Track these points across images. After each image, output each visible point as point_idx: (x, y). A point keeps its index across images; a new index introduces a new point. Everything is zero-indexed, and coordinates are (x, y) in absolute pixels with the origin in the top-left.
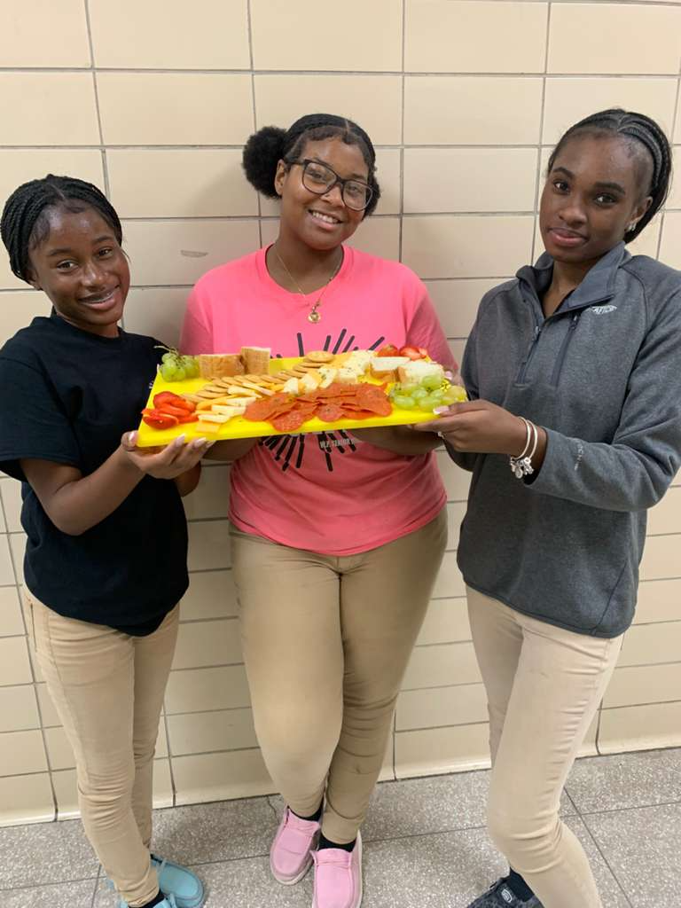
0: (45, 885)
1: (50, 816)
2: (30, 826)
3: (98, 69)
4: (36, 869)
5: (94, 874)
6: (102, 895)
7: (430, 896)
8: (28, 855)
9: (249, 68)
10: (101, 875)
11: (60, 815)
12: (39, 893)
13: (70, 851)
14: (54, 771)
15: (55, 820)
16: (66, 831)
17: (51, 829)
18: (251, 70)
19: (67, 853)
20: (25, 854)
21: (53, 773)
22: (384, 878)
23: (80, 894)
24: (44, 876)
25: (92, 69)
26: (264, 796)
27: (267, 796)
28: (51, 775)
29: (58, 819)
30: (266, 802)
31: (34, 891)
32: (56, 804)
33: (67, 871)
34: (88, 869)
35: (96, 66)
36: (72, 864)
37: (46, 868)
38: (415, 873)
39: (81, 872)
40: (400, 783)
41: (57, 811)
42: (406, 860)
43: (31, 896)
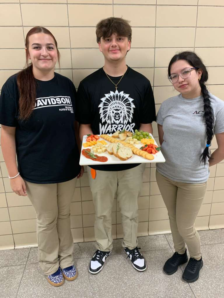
0: (10, 266)
1: (13, 248)
2: (7, 251)
3: (24, 26)
4: (8, 262)
5: (25, 263)
6: (27, 269)
7: (124, 270)
8: (6, 258)
9: (68, 25)
10: (27, 263)
11: (16, 247)
12: (8, 268)
13: (18, 257)
14: (14, 234)
15: (14, 249)
16: (17, 252)
17: (13, 251)
18: (69, 26)
19: (17, 258)
20: (5, 258)
21: (14, 235)
22: (111, 265)
23: (21, 269)
24: (10, 264)
25: (22, 26)
26: (77, 243)
27: (78, 243)
28: (13, 235)
29: (15, 249)
30: (77, 245)
31: (7, 268)
32: (15, 244)
33: (17, 263)
34: (23, 262)
35: (24, 25)
36: (19, 261)
37: (11, 261)
38: (120, 264)
39: (21, 263)
40: (118, 240)
41: (15, 246)
42: (118, 260)
43: (6, 269)
